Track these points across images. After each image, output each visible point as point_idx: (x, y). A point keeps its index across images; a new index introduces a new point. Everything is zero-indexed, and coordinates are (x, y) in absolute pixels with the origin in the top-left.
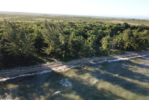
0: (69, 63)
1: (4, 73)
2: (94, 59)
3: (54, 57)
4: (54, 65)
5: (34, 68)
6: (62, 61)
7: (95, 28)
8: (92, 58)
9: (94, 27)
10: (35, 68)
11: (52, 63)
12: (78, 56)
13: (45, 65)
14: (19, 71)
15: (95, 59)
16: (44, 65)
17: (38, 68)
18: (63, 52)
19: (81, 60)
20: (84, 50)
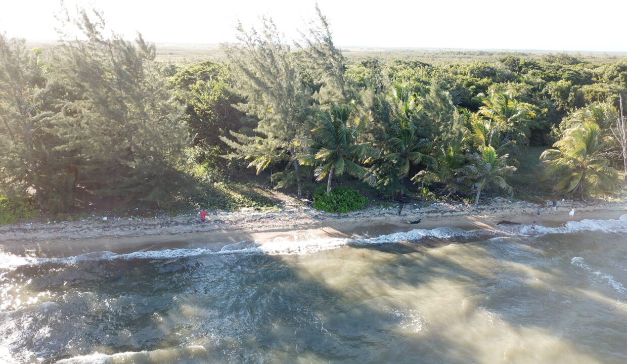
0: (353, 219)
1: (29, 236)
2: (499, 213)
3: (280, 185)
4: (271, 223)
5: (168, 224)
6: (319, 208)
7: (534, 74)
8: (493, 205)
9: (531, 72)
10: (173, 229)
11: (263, 214)
12: (415, 188)
13: (231, 216)
14: (97, 232)
15: (507, 211)
16: (222, 215)
17: (188, 228)
18: (318, 156)
19: (426, 209)
20: (449, 158)
